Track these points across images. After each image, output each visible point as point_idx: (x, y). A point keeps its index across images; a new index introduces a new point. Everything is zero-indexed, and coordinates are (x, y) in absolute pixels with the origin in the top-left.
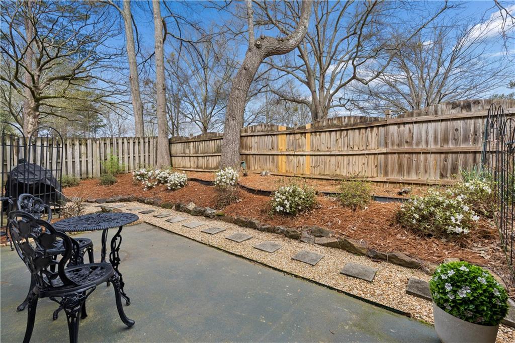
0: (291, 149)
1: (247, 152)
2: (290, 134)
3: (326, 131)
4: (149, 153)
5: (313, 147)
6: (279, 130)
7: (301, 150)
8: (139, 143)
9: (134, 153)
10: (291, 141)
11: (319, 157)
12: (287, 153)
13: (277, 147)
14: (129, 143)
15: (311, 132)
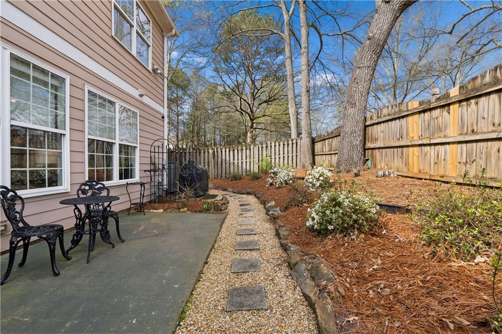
0: (427, 135)
1: (372, 146)
2: (424, 111)
3: (489, 93)
4: (297, 152)
5: (463, 127)
6: (409, 109)
7: (442, 135)
8: (288, 144)
9: (284, 154)
10: (427, 122)
11: (475, 144)
12: (420, 142)
13: (407, 134)
14: (279, 145)
15: (460, 102)
